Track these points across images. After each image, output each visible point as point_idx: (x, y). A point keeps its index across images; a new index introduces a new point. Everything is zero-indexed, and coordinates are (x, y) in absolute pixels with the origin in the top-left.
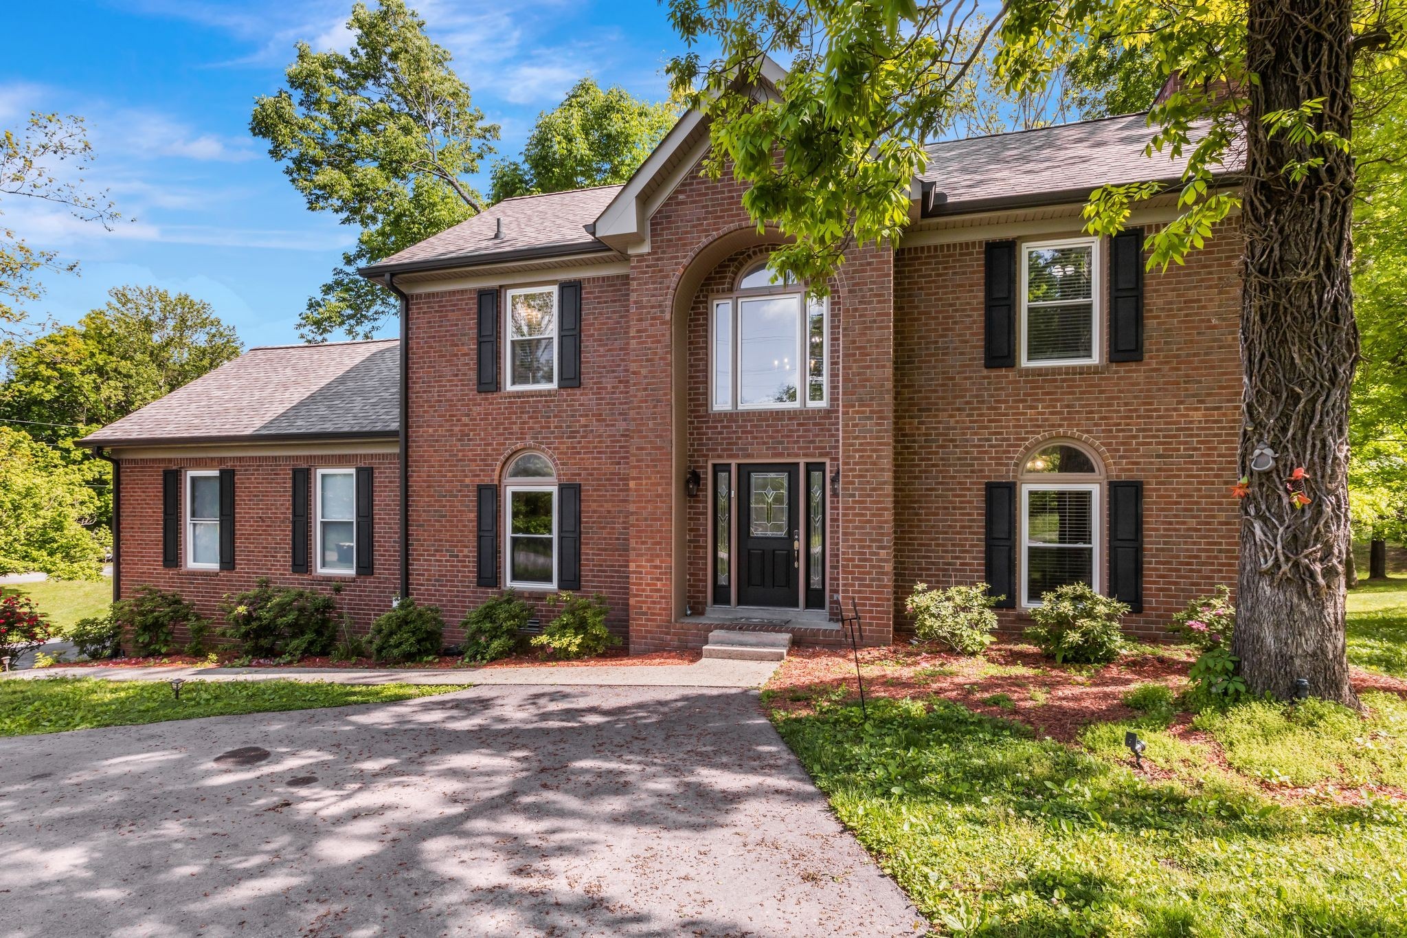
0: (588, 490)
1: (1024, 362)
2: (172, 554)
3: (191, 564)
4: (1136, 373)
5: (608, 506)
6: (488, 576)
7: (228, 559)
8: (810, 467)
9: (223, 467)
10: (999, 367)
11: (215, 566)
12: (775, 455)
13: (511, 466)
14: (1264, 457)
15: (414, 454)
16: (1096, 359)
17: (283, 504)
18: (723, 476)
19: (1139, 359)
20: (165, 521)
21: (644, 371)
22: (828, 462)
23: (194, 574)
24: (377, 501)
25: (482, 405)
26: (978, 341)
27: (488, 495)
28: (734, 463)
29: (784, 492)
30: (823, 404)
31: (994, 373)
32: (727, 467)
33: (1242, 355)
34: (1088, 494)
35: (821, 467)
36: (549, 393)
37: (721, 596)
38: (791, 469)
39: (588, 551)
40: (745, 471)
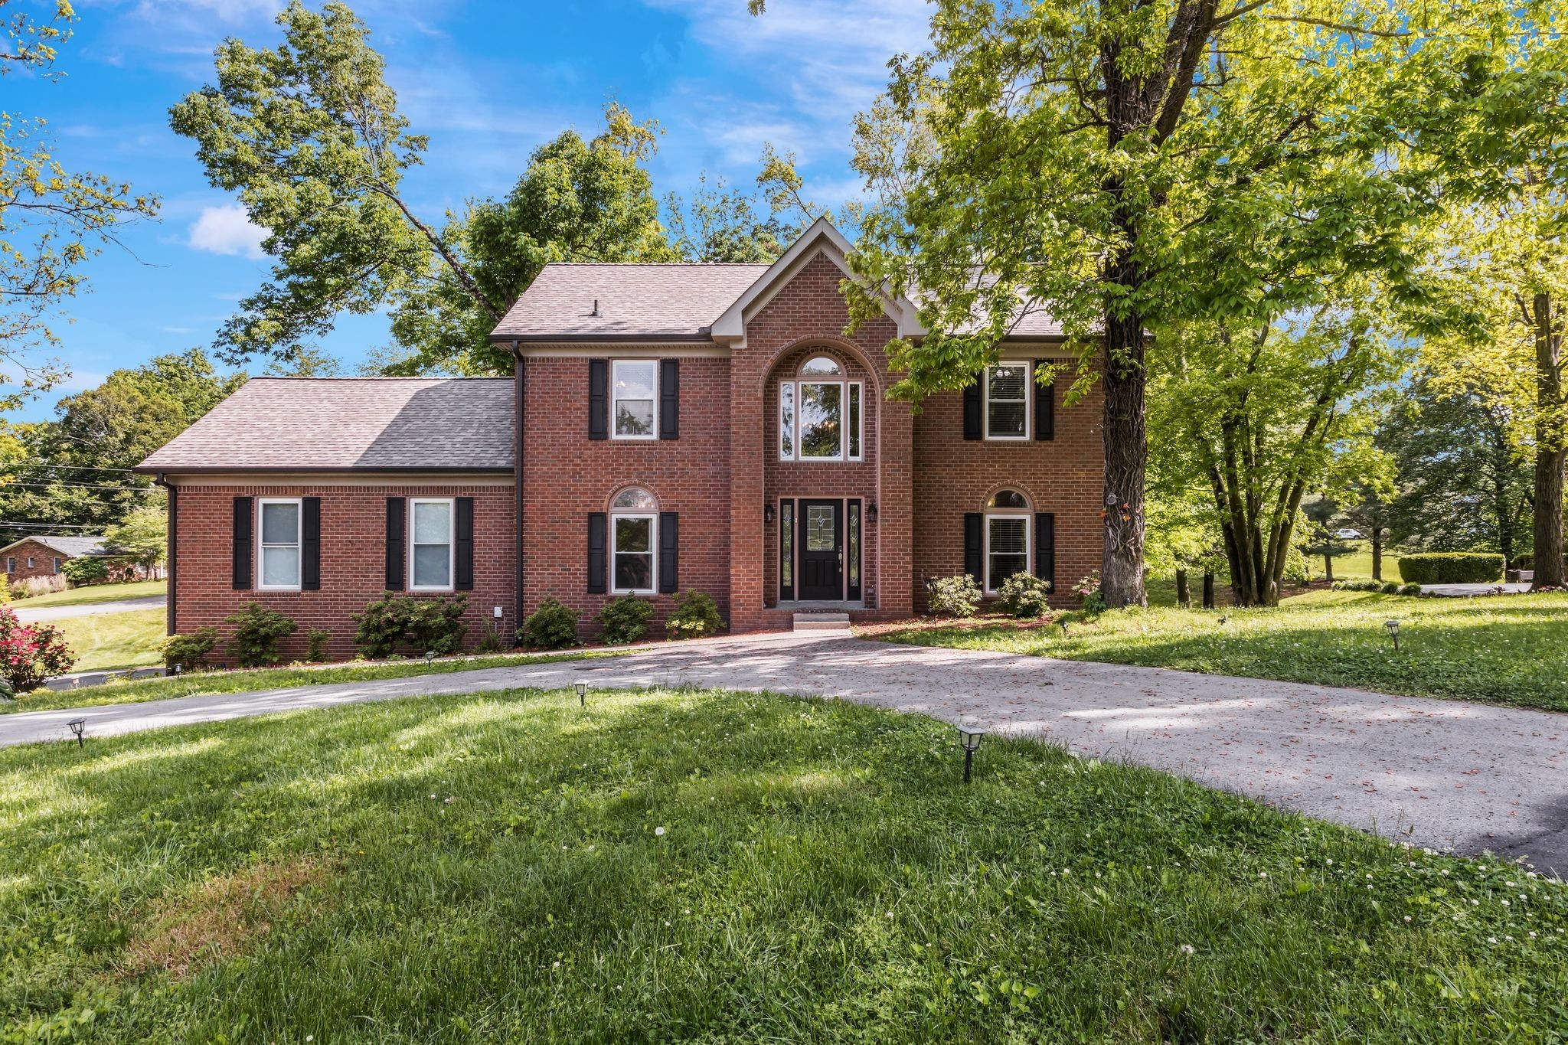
0: (684, 517)
1: (987, 437)
2: (242, 576)
3: (261, 586)
4: (1049, 447)
5: (701, 529)
6: (596, 585)
7: (311, 580)
8: (851, 502)
9: (306, 495)
10: (972, 439)
11: (297, 587)
12: (827, 493)
13: (616, 498)
14: (1113, 498)
15: (529, 487)
16: (1027, 438)
17: (377, 529)
18: (787, 507)
19: (1051, 439)
20: (235, 545)
21: (741, 432)
22: (863, 499)
23: (270, 596)
24: (477, 526)
25: (591, 450)
26: (960, 422)
27: (597, 521)
28: (796, 498)
29: (832, 519)
30: (859, 459)
31: (970, 443)
32: (791, 502)
33: (1103, 451)
34: (1024, 521)
35: (858, 502)
36: (652, 442)
37: (787, 594)
38: (837, 503)
39: (684, 564)
40: (804, 504)
